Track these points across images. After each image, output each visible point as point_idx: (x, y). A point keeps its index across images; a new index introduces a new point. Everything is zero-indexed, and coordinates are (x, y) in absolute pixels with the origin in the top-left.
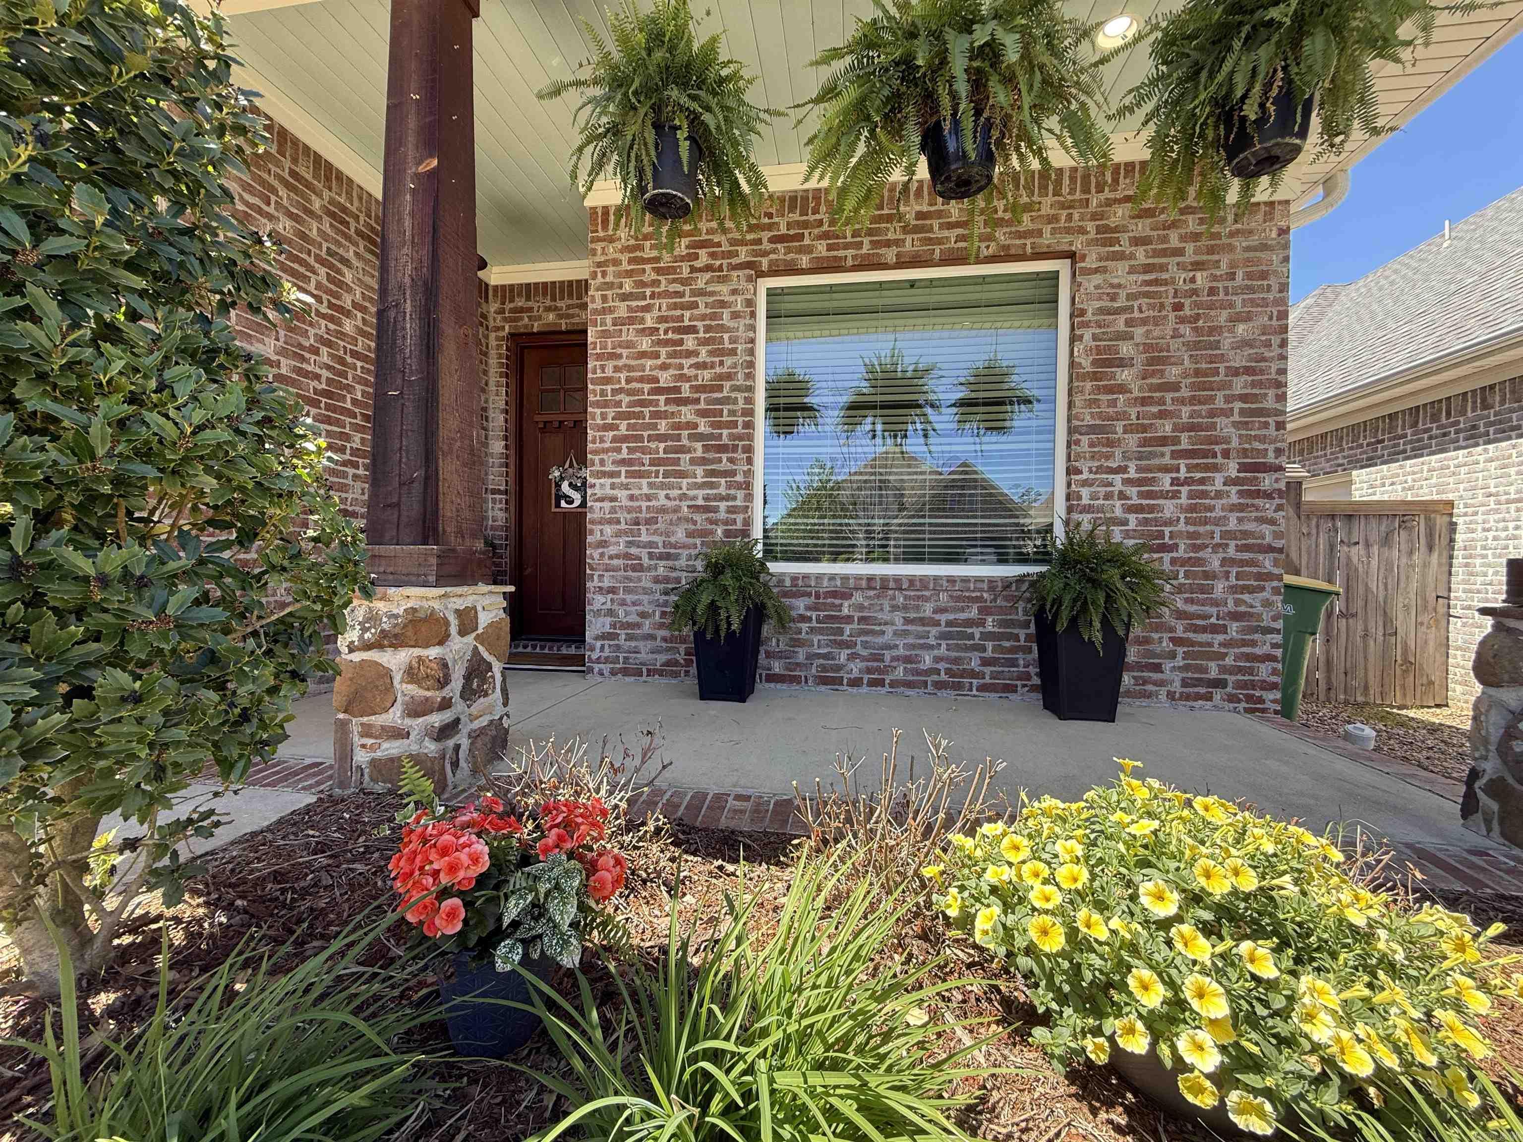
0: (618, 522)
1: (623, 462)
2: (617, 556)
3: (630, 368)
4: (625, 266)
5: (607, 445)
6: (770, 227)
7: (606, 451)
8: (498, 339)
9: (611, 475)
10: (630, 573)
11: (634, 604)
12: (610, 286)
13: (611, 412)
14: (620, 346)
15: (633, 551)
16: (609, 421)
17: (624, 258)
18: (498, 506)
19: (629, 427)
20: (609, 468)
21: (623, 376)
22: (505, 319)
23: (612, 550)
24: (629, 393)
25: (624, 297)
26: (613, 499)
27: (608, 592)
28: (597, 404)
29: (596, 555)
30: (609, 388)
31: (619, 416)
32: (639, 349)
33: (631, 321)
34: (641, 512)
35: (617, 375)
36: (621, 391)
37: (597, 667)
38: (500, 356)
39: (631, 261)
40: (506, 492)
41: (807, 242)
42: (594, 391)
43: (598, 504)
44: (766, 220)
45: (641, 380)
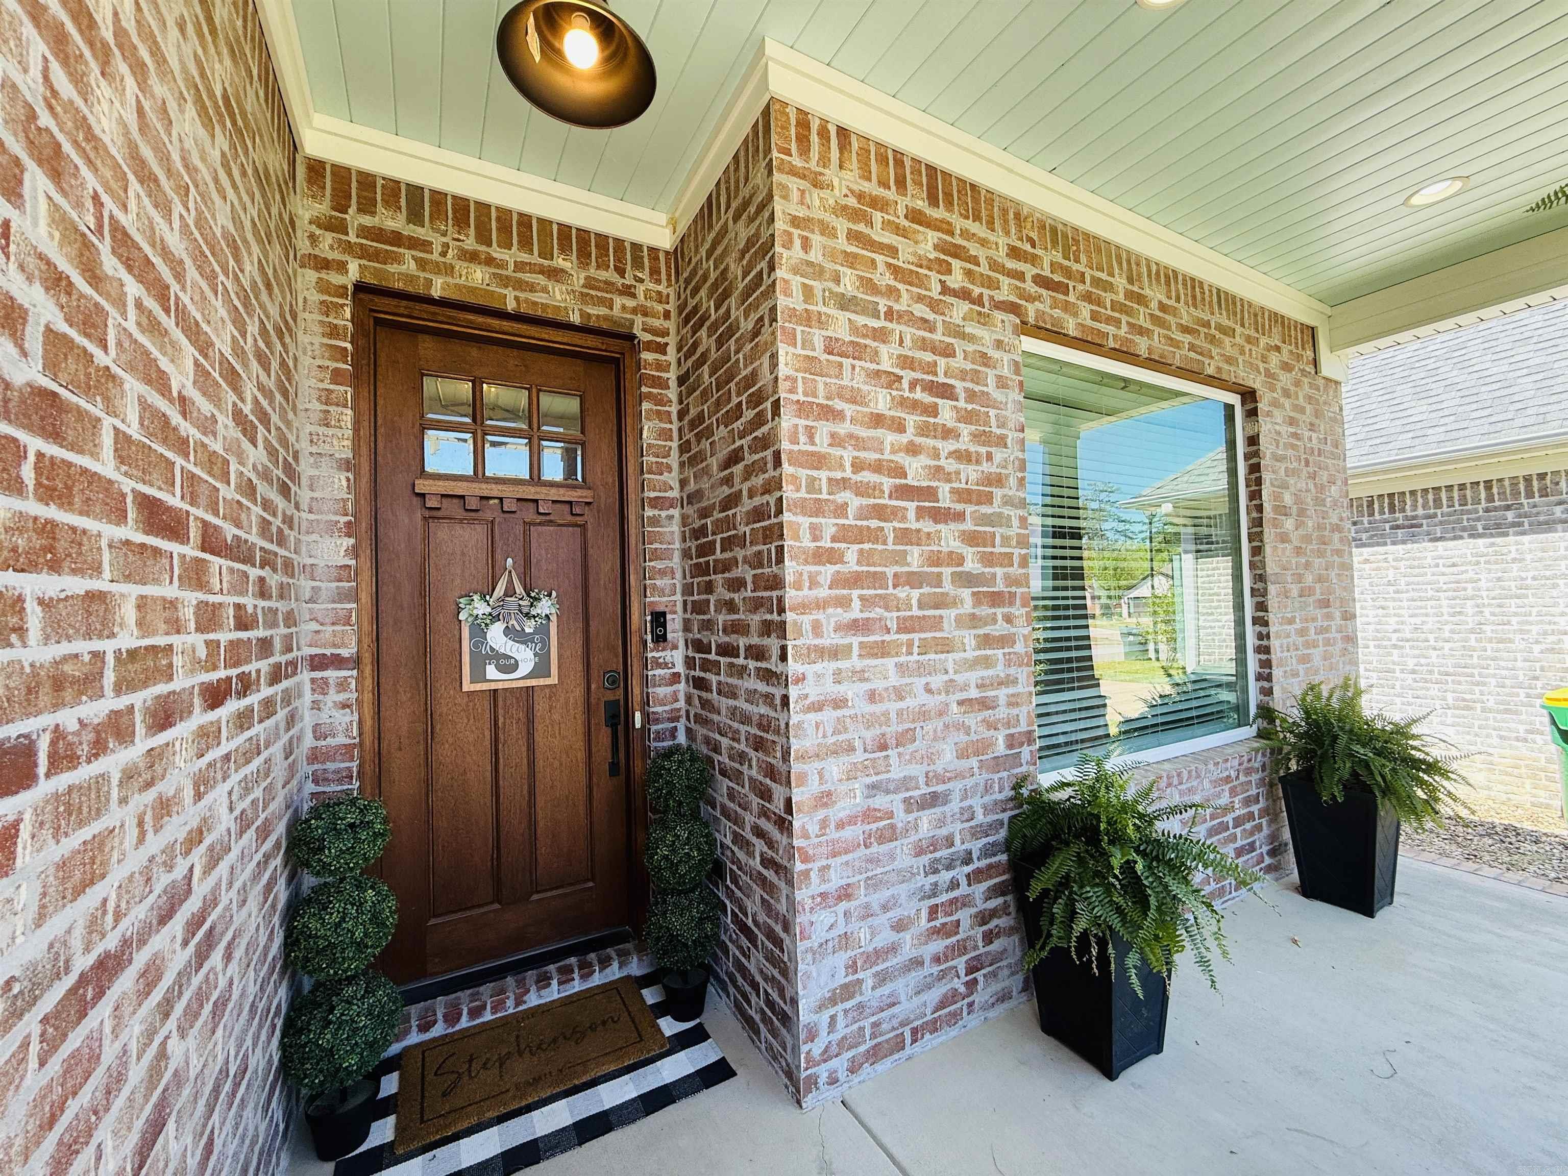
0: (851, 749)
1: (855, 626)
2: (852, 821)
3: (859, 443)
4: (842, 243)
5: (823, 592)
6: (1033, 260)
7: (821, 605)
8: (323, 287)
9: (835, 653)
10: (875, 849)
11: (885, 908)
12: (818, 272)
13: (829, 525)
14: (841, 397)
15: (880, 801)
16: (826, 543)
17: (842, 225)
18: (334, 696)
19: (863, 556)
20: (830, 639)
21: (848, 455)
22: (349, 248)
23: (841, 809)
24: (861, 490)
25: (845, 303)
26: (839, 703)
27: (840, 899)
28: (803, 507)
29: (813, 829)
30: (823, 475)
31: (844, 535)
32: (871, 409)
33: (858, 352)
34: (887, 722)
35: (836, 452)
36: (843, 484)
37: (822, 1071)
38: (333, 332)
39: (853, 236)
40: (357, 662)
41: (1072, 298)
42: (795, 478)
43: (812, 717)
44: (1028, 247)
45: (877, 467)
